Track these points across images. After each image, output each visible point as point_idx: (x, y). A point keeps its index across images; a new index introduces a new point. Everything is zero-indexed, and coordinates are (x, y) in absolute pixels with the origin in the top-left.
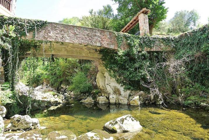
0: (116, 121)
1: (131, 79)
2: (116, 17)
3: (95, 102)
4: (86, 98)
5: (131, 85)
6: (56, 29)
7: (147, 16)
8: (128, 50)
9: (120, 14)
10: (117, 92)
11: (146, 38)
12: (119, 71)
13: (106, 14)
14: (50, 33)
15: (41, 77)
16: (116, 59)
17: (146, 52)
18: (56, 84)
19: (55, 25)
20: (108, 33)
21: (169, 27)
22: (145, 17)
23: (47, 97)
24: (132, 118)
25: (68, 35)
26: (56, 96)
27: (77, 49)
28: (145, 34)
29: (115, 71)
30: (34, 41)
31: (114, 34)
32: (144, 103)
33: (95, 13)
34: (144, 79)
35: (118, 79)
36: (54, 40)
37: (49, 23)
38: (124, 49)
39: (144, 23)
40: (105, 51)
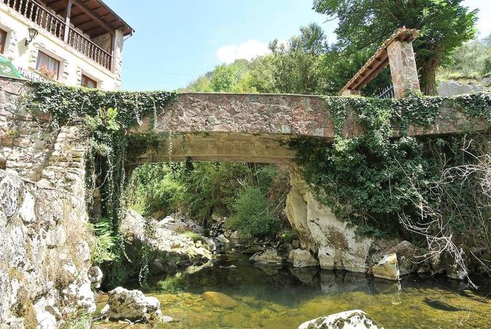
0: (324, 322)
1: (374, 210)
2: (335, 49)
3: (284, 261)
4: (263, 252)
5: (375, 225)
6: (193, 105)
7: (410, 46)
8: (362, 136)
9: (344, 41)
10: (336, 240)
11: (411, 102)
12: (341, 190)
13: (309, 45)
14: (181, 115)
15: (171, 197)
16: (331, 160)
17: (411, 139)
18: (202, 213)
19: (192, 98)
20: (308, 100)
21: (486, 57)
22: (404, 50)
23: (181, 246)
24: (365, 318)
25: (217, 115)
26: (200, 242)
27: (237, 142)
28: (407, 92)
29: (328, 190)
30: (153, 133)
31: (323, 103)
32: (411, 273)
33: (282, 48)
34: (409, 208)
35: (339, 208)
36: (189, 129)
37: (179, 95)
38: (351, 134)
39: (404, 64)
40: (303, 142)
